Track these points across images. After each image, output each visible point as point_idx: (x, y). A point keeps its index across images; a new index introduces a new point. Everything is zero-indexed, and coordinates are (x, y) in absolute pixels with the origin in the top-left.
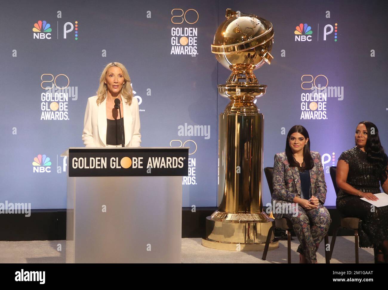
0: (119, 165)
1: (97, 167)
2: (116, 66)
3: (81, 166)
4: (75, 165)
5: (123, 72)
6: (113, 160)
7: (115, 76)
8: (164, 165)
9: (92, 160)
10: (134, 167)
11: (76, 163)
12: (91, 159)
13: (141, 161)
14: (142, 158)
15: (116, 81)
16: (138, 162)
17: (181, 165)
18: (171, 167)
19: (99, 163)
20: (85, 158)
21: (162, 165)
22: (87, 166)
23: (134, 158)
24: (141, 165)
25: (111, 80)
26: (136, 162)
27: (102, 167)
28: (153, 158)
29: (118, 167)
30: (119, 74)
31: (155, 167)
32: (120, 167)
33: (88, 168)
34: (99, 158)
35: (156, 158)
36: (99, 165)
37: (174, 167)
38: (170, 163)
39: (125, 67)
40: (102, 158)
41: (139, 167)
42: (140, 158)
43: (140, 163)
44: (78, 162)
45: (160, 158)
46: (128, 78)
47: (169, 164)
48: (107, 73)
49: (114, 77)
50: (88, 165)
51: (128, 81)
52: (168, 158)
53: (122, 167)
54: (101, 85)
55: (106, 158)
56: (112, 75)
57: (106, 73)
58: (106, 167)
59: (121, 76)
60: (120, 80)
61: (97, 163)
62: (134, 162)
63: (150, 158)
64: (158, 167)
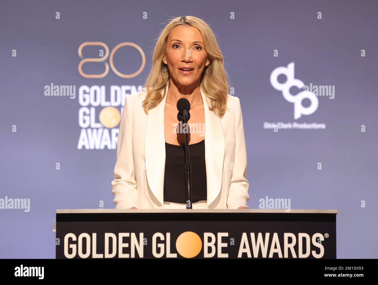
0: (173, 250)
1: (121, 256)
2: (188, 24)
3: (84, 252)
4: (70, 251)
5: (205, 38)
6: (158, 239)
7: (185, 47)
8: (279, 250)
9: (111, 239)
10: (207, 255)
11: (73, 246)
12: (107, 235)
13: (224, 240)
14: (226, 235)
15: (187, 59)
16: (216, 244)
17: (318, 251)
18: (294, 256)
19: (126, 245)
20: (94, 235)
21: (273, 251)
22: (98, 252)
23: (206, 235)
24: (224, 250)
25: (177, 55)
26: (212, 244)
27: (133, 256)
28: (253, 235)
29: (169, 255)
30: (195, 43)
31: (256, 256)
32: (175, 256)
33: (100, 256)
34: (127, 235)
35: (260, 235)
36: (126, 250)
37: (301, 256)
38: (292, 246)
39: (211, 27)
40: (133, 235)
41: (221, 255)
42: (220, 235)
43: (221, 245)
44: (76, 242)
45: (268, 235)
46: (216, 51)
47: (289, 249)
48: (169, 41)
49: (183, 49)
50: (101, 250)
51: (218, 59)
52: (286, 235)
53: (179, 255)
54: (156, 66)
55: (142, 235)
56: (176, 46)
57: (167, 39)
58: (141, 255)
59: (199, 48)
60: (197, 56)
61: (122, 245)
62: (207, 244)
63: (244, 235)
64: (264, 256)
